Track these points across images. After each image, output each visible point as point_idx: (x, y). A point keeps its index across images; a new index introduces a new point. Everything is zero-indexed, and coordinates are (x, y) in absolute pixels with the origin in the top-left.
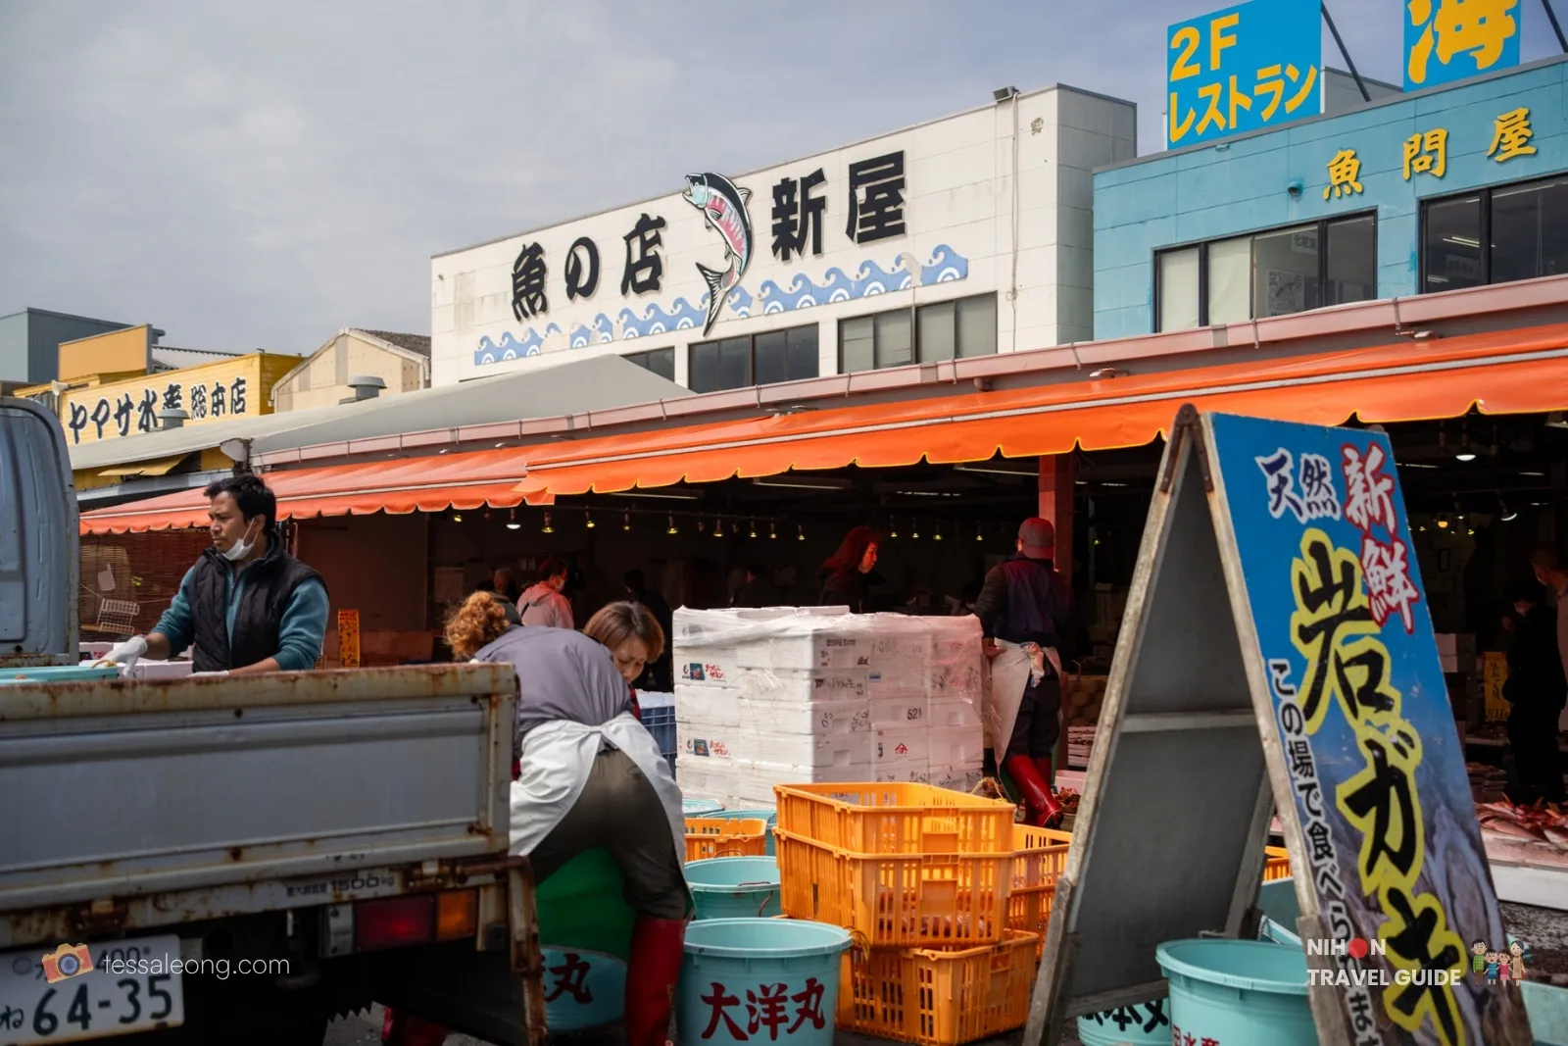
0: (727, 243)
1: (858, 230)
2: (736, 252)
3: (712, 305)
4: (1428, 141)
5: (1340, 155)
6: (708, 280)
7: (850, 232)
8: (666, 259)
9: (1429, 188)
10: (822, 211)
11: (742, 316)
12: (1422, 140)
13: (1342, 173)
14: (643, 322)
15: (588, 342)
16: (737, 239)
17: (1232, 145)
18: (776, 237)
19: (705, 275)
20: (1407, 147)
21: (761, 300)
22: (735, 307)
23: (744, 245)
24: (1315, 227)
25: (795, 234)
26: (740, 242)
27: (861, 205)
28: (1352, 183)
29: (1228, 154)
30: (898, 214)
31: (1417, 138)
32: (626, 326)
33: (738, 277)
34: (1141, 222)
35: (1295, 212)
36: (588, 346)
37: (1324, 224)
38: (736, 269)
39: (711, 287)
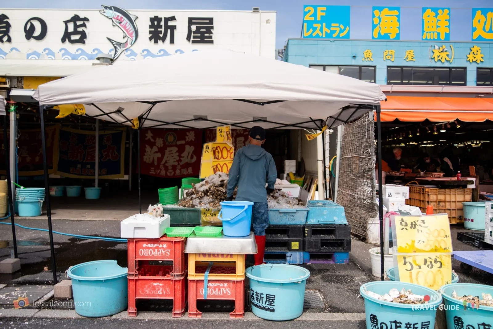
0: (124, 33)
1: (192, 39)
2: (129, 36)
3: (115, 54)
4: (390, 52)
5: (367, 50)
6: (113, 45)
7: (188, 38)
8: (89, 33)
9: (390, 64)
10: (175, 30)
11: (132, 59)
12: (389, 52)
13: (368, 55)
14: (74, 54)
15: (39, 58)
16: (130, 32)
17: (335, 41)
18: (151, 35)
19: (112, 43)
20: (385, 53)
21: (142, 55)
22: (128, 56)
23: (134, 35)
24: (358, 67)
25: (161, 36)
26: (132, 34)
27: (193, 31)
28: (370, 58)
29: (334, 43)
30: (211, 37)
31: (387, 51)
32: (63, 55)
33: (130, 45)
34: (305, 56)
35: (354, 62)
36: (38, 59)
37: (360, 67)
38: (129, 42)
39: (115, 48)
